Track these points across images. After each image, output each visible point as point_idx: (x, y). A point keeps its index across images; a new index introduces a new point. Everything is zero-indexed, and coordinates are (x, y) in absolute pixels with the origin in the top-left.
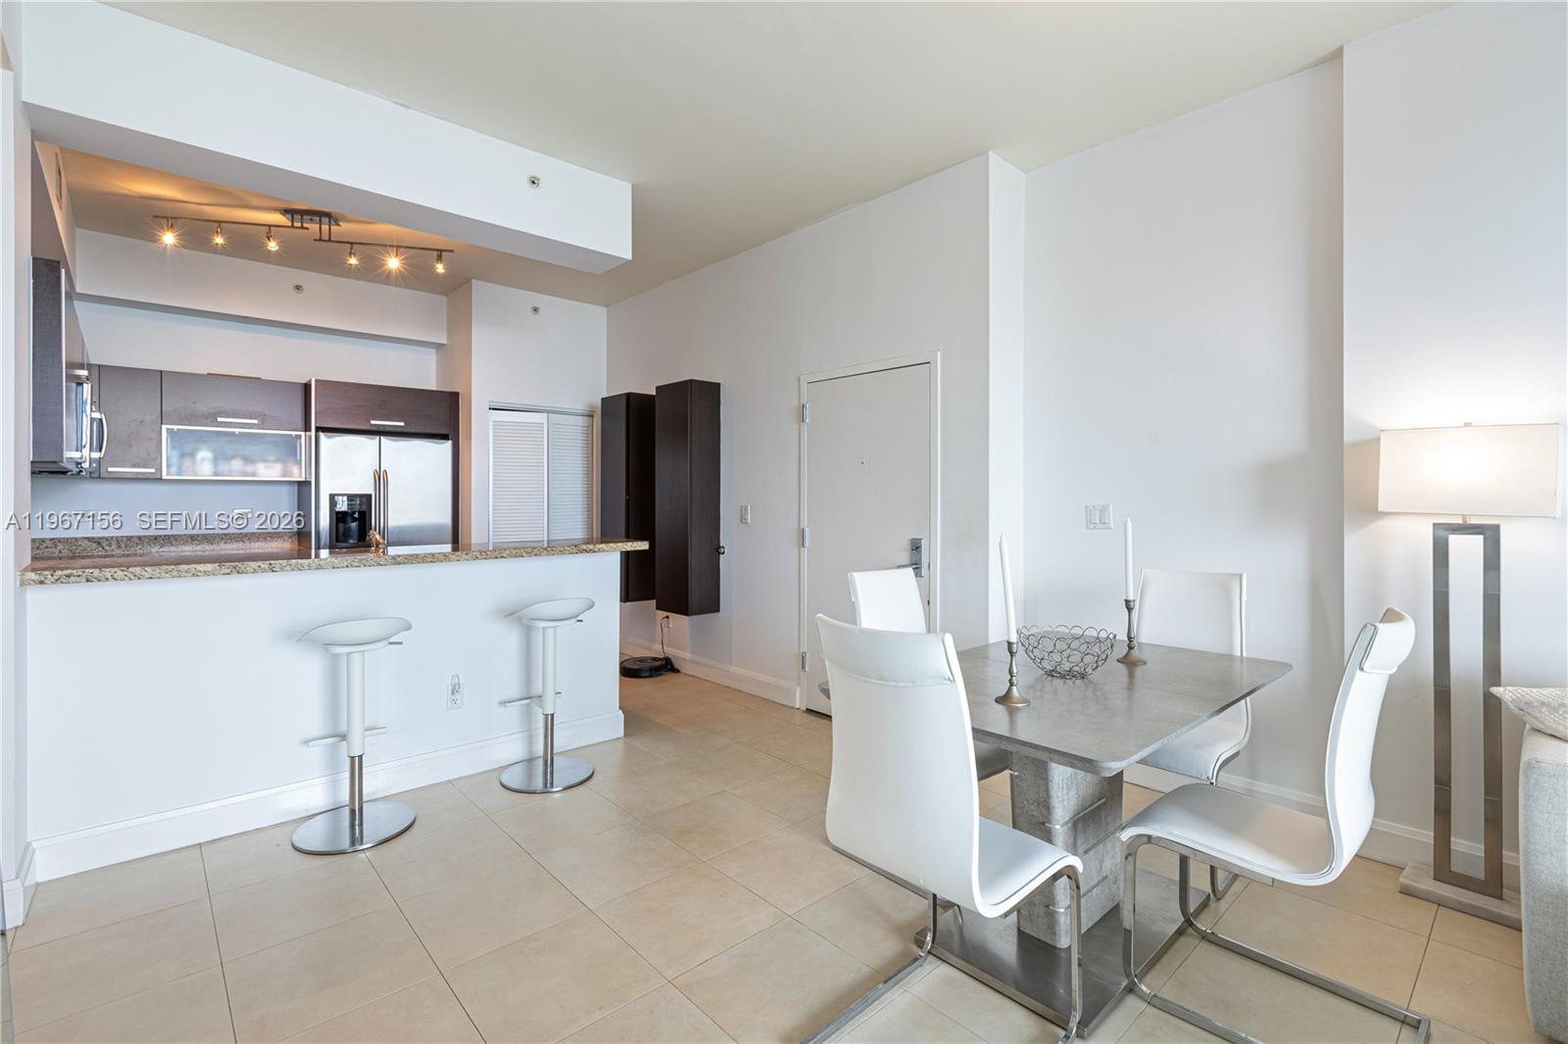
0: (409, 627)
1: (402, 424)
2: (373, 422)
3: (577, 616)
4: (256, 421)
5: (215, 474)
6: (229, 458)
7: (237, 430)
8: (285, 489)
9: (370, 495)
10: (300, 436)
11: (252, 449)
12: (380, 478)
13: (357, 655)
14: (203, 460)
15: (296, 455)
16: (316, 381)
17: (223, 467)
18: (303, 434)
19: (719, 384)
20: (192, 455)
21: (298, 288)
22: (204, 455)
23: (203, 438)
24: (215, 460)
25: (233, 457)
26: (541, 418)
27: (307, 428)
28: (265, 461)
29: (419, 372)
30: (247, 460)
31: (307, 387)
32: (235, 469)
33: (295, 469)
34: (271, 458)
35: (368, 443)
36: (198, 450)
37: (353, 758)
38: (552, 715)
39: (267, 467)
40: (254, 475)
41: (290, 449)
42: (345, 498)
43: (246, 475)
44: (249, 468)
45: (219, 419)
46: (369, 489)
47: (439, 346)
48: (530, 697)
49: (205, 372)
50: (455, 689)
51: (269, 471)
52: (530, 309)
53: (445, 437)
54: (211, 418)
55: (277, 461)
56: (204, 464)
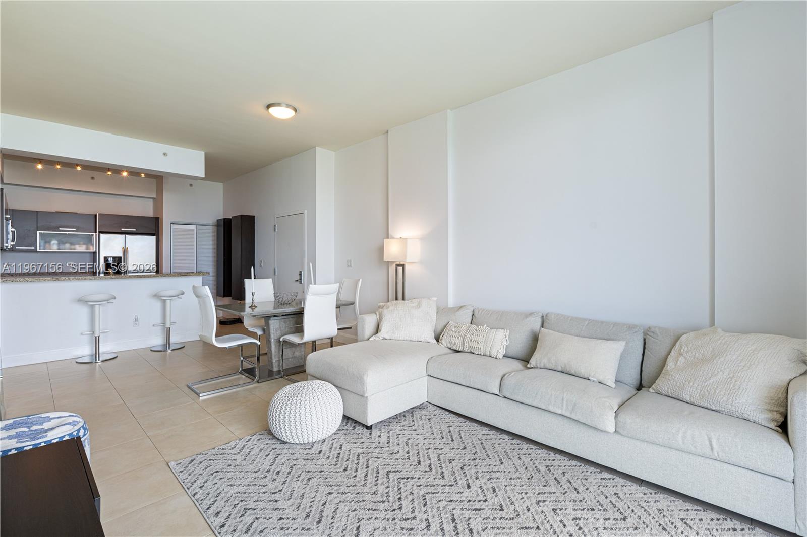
0: (115, 298)
1: (135, 230)
2: (122, 229)
3: (178, 296)
4: (75, 229)
5: (59, 249)
6: (64, 243)
7: (67, 233)
8: (88, 255)
9: (121, 257)
10: (93, 235)
11: (73, 240)
12: (125, 251)
13: (98, 306)
14: (54, 244)
15: (91, 242)
16: (99, 214)
17: (62, 247)
18: (94, 234)
19: (254, 216)
20: (49, 242)
21: (93, 178)
22: (54, 242)
23: (54, 236)
24: (59, 244)
25: (66, 243)
26: (193, 227)
27: (96, 232)
28: (79, 244)
29: (145, 209)
30: (72, 244)
31: (96, 215)
32: (67, 247)
33: (91, 247)
34: (81, 243)
35: (121, 237)
36: (52, 240)
37: (96, 337)
38: (169, 328)
39: (80, 247)
40: (74, 250)
41: (89, 240)
42: (112, 258)
43: (71, 249)
44: (73, 247)
45: (60, 229)
46: (120, 255)
47: (153, 199)
48: (164, 323)
49: (55, 211)
50: (136, 320)
51: (81, 248)
52: (188, 186)
53: (153, 235)
54: (57, 229)
55: (84, 244)
56: (54, 246)
